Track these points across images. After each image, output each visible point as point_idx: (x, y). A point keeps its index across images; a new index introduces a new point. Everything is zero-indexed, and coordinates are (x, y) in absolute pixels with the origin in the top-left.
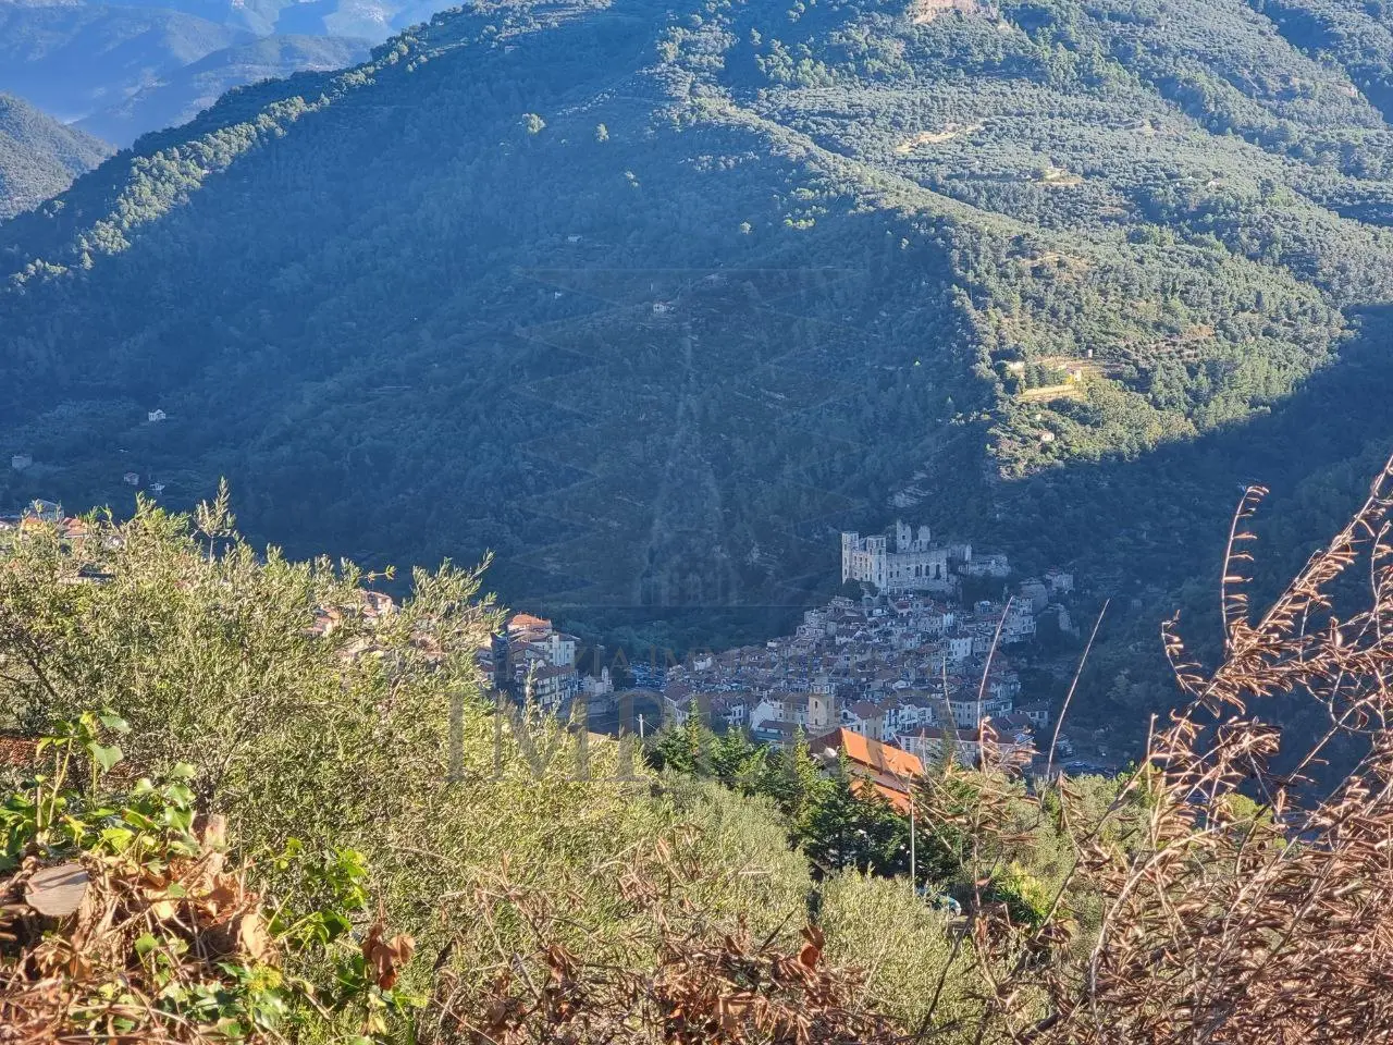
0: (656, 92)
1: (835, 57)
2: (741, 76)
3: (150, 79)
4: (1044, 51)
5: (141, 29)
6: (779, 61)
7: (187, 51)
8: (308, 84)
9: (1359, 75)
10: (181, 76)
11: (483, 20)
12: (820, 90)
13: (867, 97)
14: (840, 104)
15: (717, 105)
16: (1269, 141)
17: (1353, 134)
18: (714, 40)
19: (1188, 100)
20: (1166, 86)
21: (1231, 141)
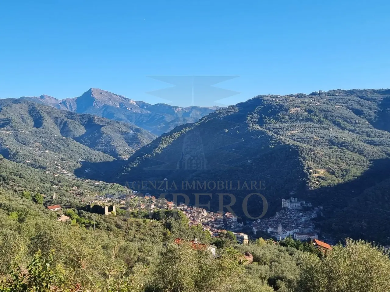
0: (247, 125)
1: (277, 119)
2: (261, 122)
3: (162, 125)
4: (313, 117)
5: (161, 117)
6: (267, 120)
7: (168, 120)
8: (190, 125)
9: (368, 120)
10: (167, 124)
12: (274, 124)
13: (282, 125)
14: (278, 126)
15: (257, 127)
16: (353, 131)
17: (368, 130)
18: (256, 116)
19: (338, 125)
20: (334, 122)
21: (346, 131)
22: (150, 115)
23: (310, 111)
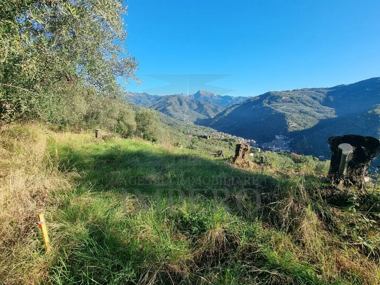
1: (276, 102)
2: (269, 103)
3: (227, 104)
4: (293, 101)
6: (272, 102)
7: (229, 102)
8: (238, 104)
9: (319, 102)
10: (229, 104)
11: (250, 100)
12: (275, 104)
13: (278, 104)
14: (276, 105)
15: (267, 105)
16: (311, 107)
17: (318, 106)
18: (267, 101)
19: (305, 104)
20: (302, 103)
21: (308, 107)
22: (222, 100)
23: (292, 98)
